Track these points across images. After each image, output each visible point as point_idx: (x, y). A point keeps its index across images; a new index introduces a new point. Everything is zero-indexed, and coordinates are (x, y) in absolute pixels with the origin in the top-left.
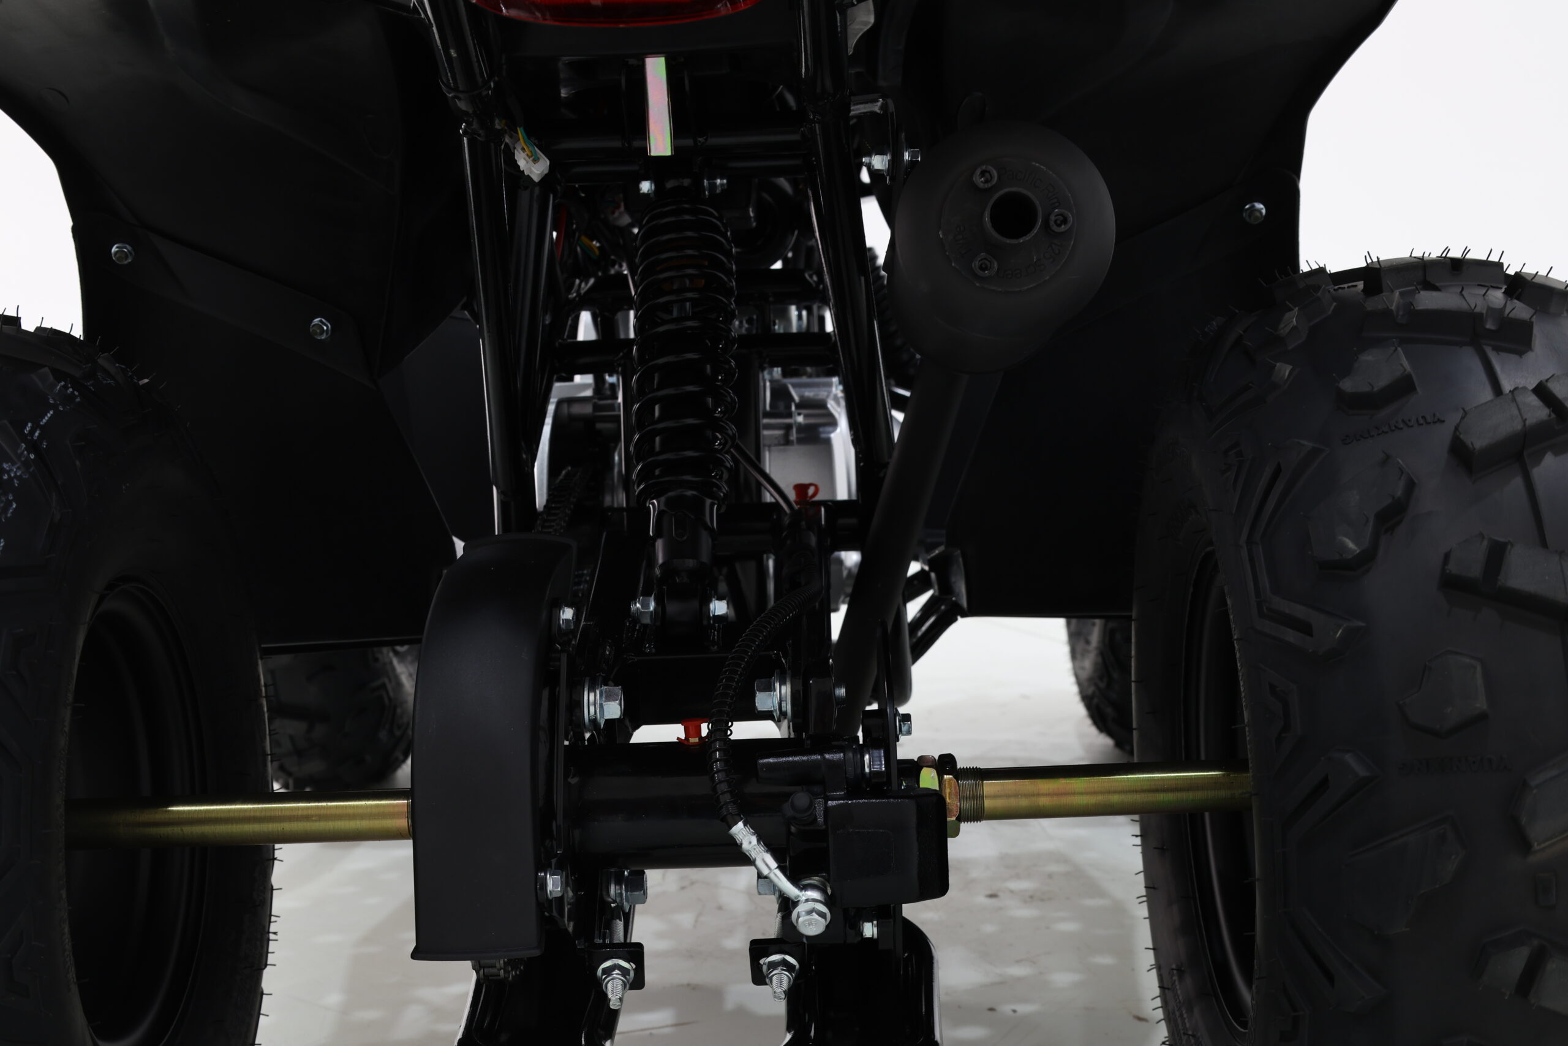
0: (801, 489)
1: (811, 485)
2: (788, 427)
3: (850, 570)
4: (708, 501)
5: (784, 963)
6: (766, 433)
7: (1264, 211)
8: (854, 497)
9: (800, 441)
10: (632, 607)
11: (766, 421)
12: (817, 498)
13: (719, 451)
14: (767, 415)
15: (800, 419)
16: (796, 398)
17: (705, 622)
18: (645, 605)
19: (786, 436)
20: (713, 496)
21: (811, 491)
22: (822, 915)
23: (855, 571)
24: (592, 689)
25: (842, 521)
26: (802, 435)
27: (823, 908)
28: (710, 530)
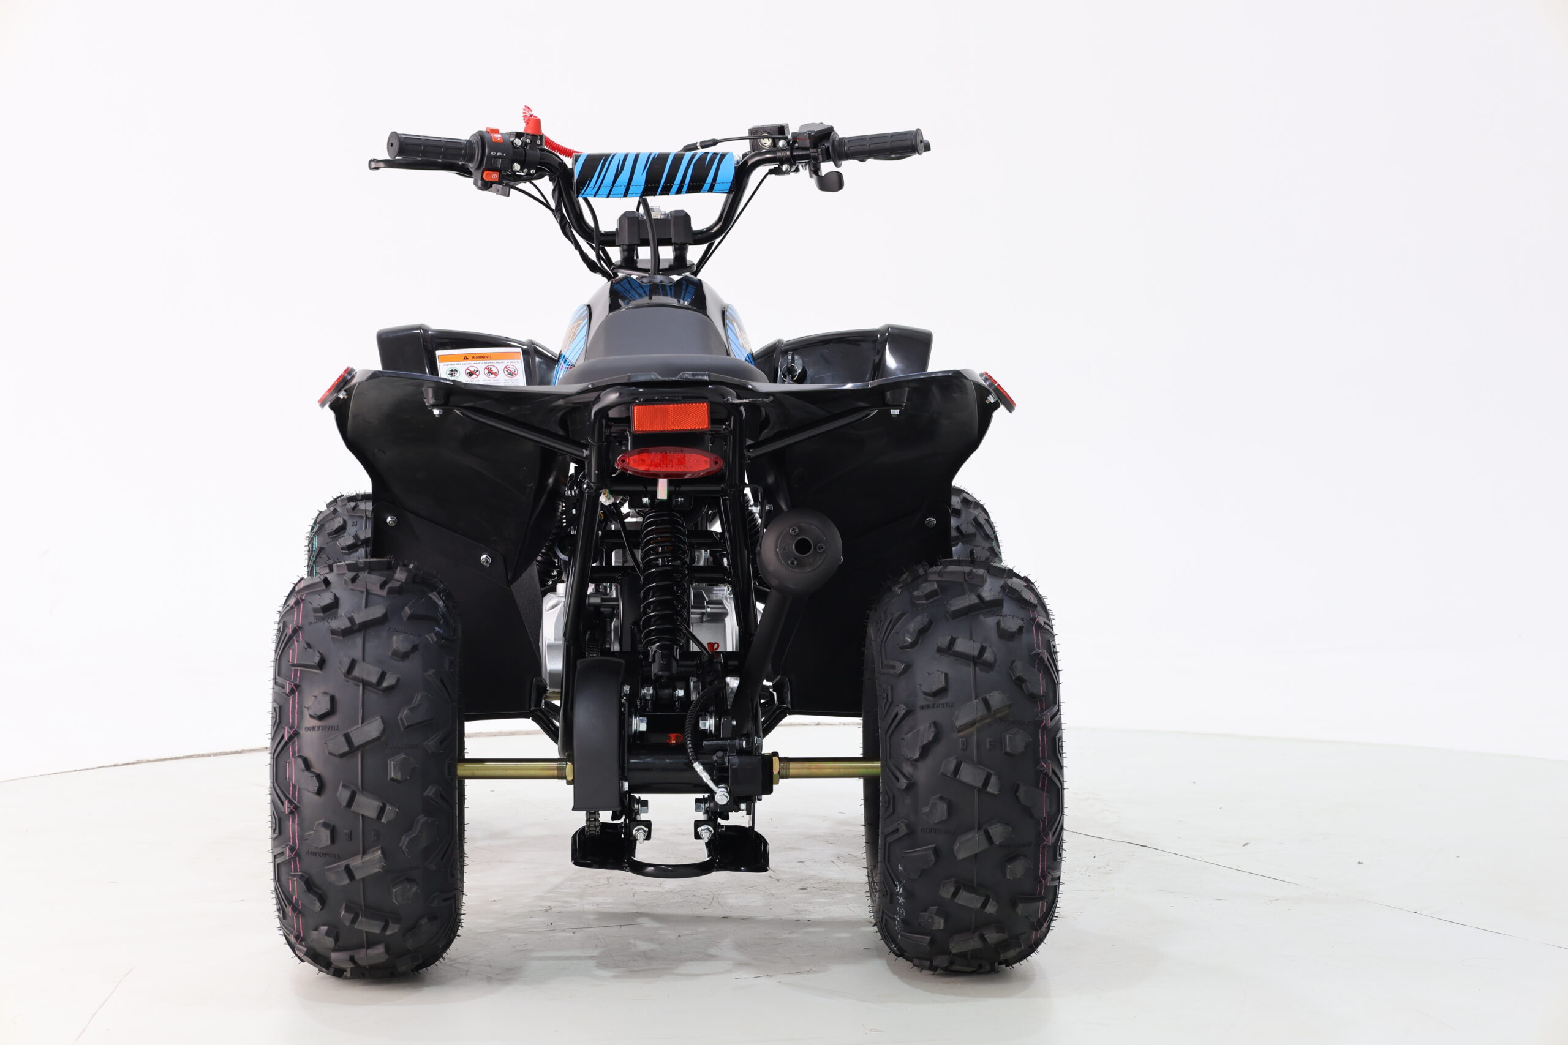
0: (711, 645)
1: (716, 643)
2: (703, 614)
3: (732, 689)
4: (675, 647)
5: (708, 829)
6: (692, 616)
7: (935, 522)
8: (734, 650)
9: (708, 621)
10: (643, 692)
11: (692, 610)
12: (718, 650)
13: (680, 625)
14: (693, 607)
15: (709, 610)
16: (707, 599)
17: (674, 699)
18: (648, 691)
19: (702, 618)
20: (678, 645)
21: (716, 646)
22: (727, 797)
23: (735, 690)
24: (636, 717)
25: (730, 663)
26: (709, 618)
27: (727, 795)
28: (676, 659)
